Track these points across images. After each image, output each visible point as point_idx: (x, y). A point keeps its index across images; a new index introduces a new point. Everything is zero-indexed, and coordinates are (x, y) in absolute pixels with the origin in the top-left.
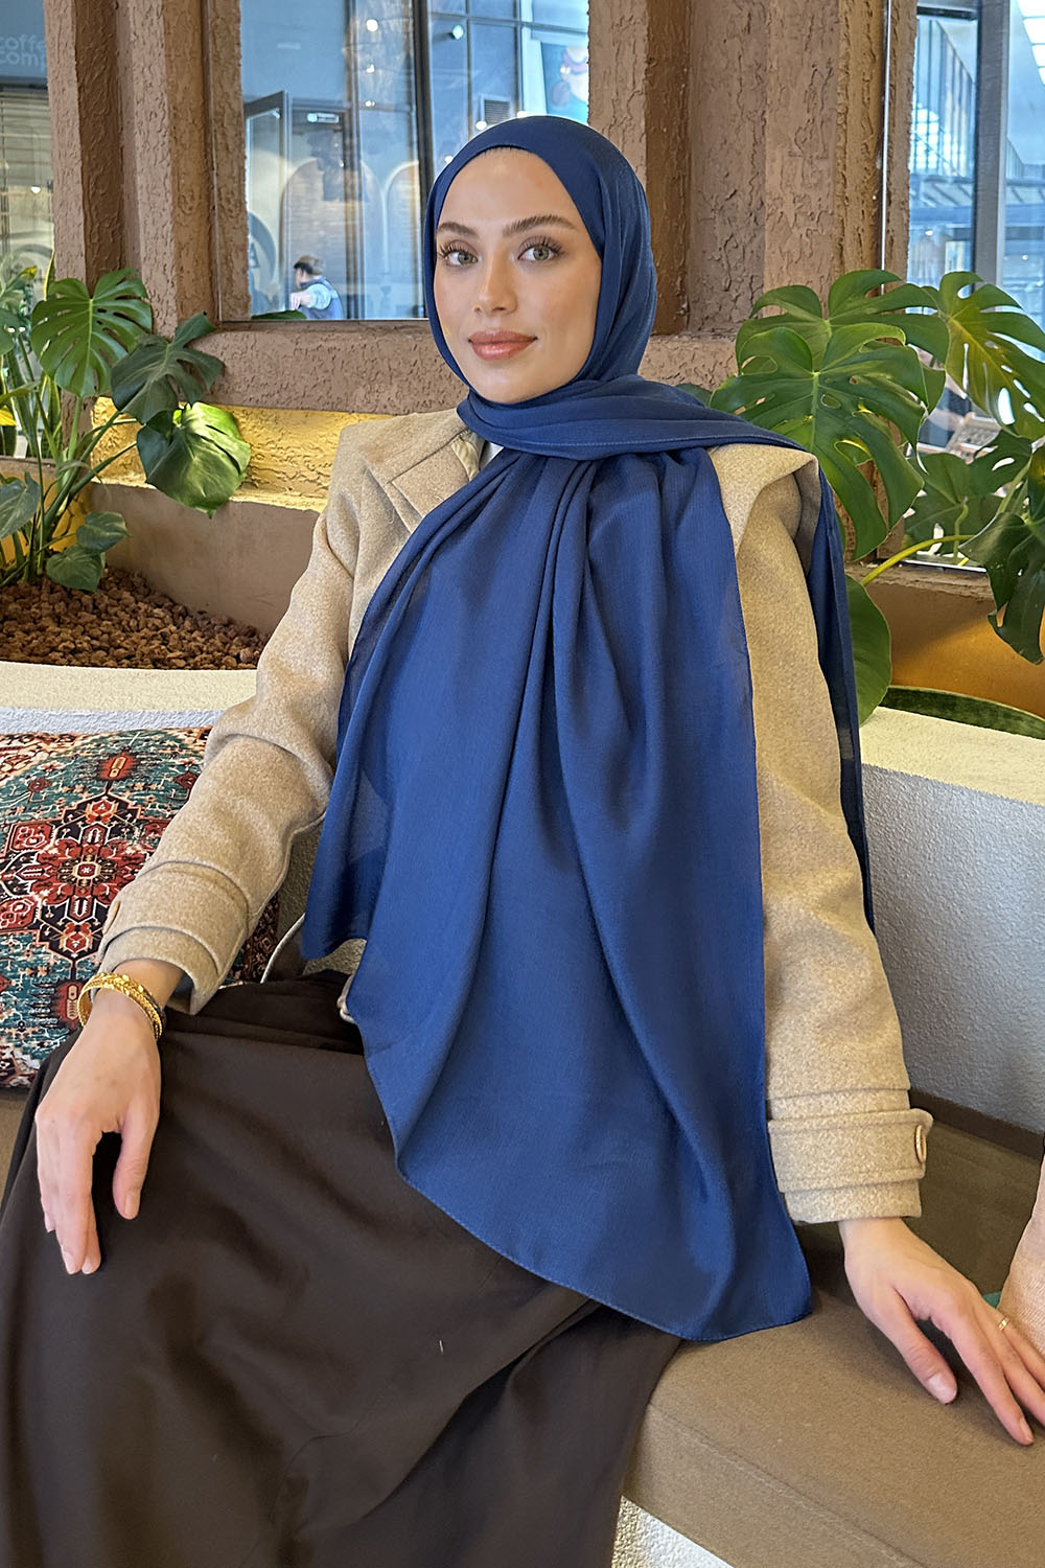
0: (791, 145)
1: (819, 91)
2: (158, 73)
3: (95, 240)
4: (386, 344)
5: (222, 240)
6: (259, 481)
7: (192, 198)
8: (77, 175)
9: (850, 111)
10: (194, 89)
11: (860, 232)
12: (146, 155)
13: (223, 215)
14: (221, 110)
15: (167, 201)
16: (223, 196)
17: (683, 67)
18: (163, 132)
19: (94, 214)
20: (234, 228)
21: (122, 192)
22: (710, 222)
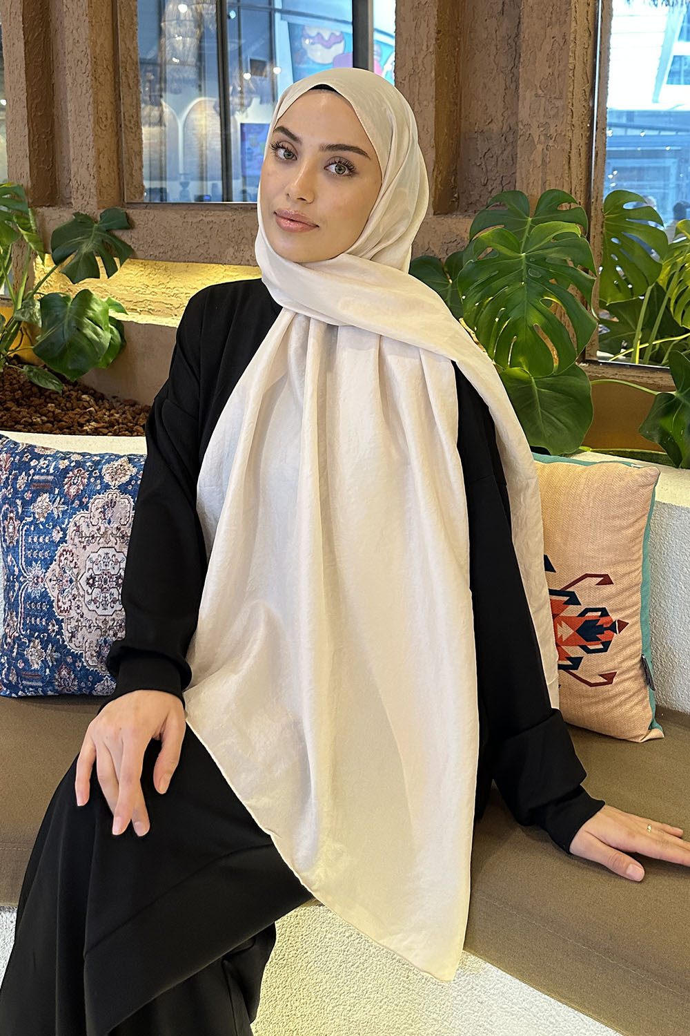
0: (537, 89)
1: (557, 54)
2: (83, 33)
3: (36, 147)
6: (153, 310)
7: (107, 118)
8: (24, 102)
9: (576, 68)
10: (108, 45)
11: (580, 148)
12: (74, 89)
13: (126, 131)
14: (124, 60)
15: (90, 121)
16: (126, 117)
17: (458, 37)
18: (87, 73)
19: (35, 129)
20: (133, 140)
21: (53, 114)
22: (475, 140)
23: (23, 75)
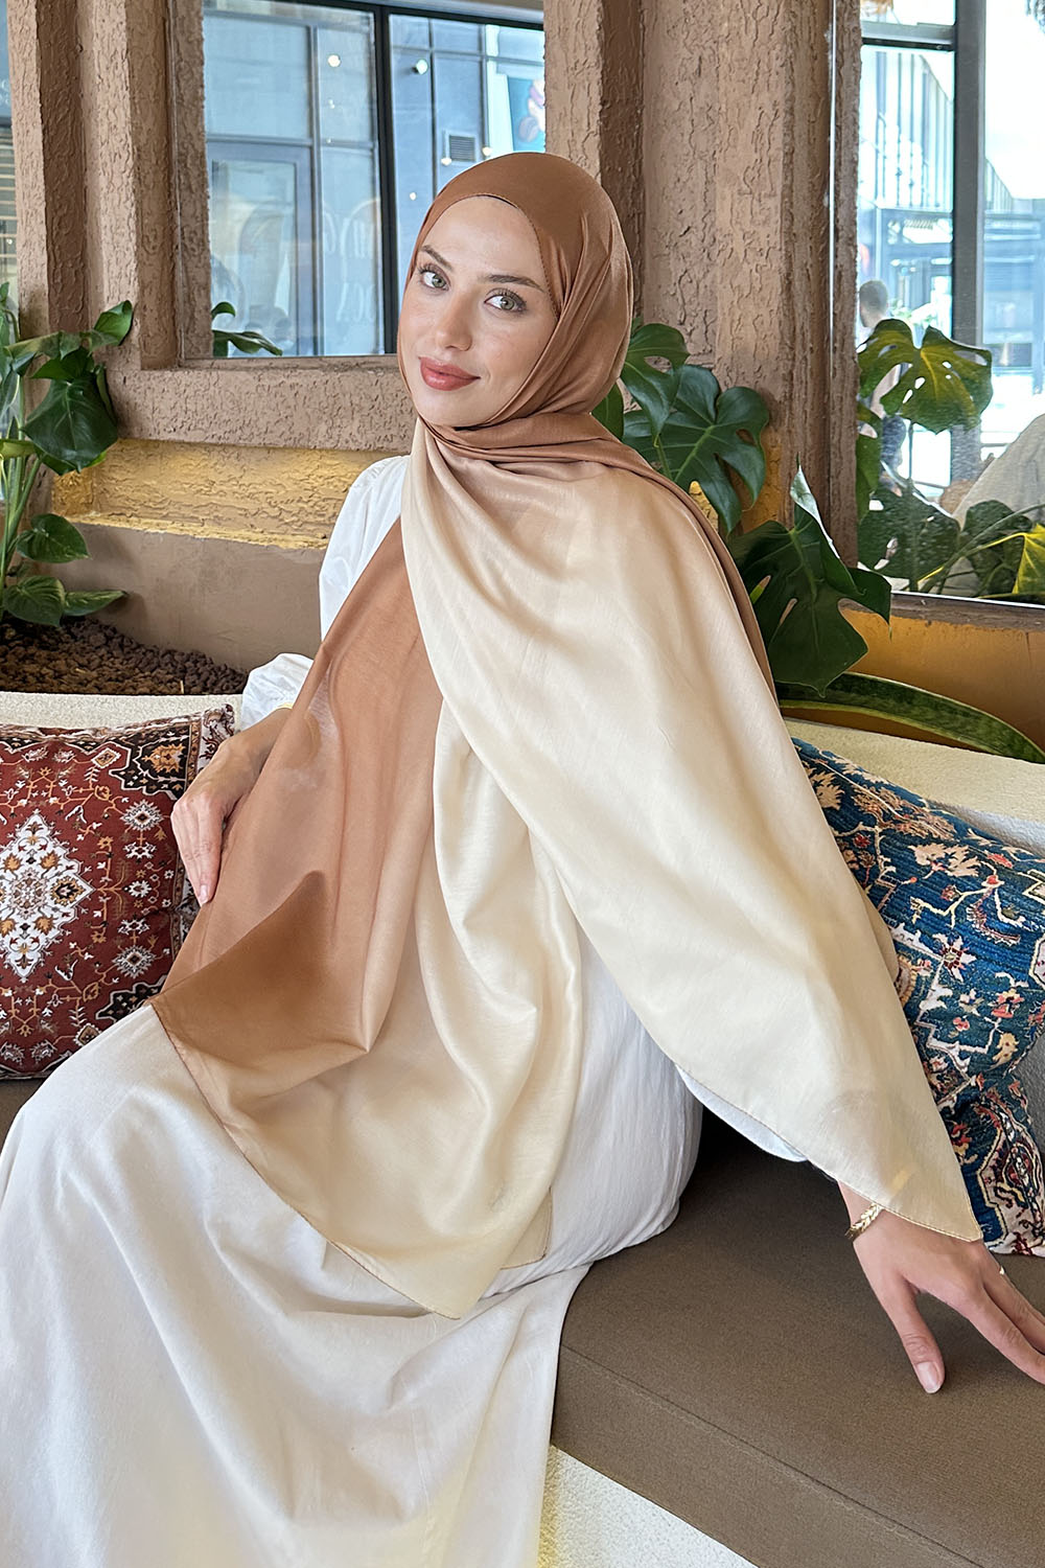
0: (739, 185)
1: (766, 131)
2: (122, 112)
3: (59, 280)
4: (349, 380)
5: (185, 279)
6: (220, 518)
7: (156, 237)
8: (41, 216)
9: (796, 150)
10: (157, 131)
11: (808, 267)
12: (110, 195)
13: (185, 254)
14: (184, 151)
15: (131, 240)
16: (185, 235)
17: (637, 108)
18: (127, 173)
19: (57, 255)
20: (196, 267)
21: (85, 232)
22: (665, 258)
23: (41, 177)
